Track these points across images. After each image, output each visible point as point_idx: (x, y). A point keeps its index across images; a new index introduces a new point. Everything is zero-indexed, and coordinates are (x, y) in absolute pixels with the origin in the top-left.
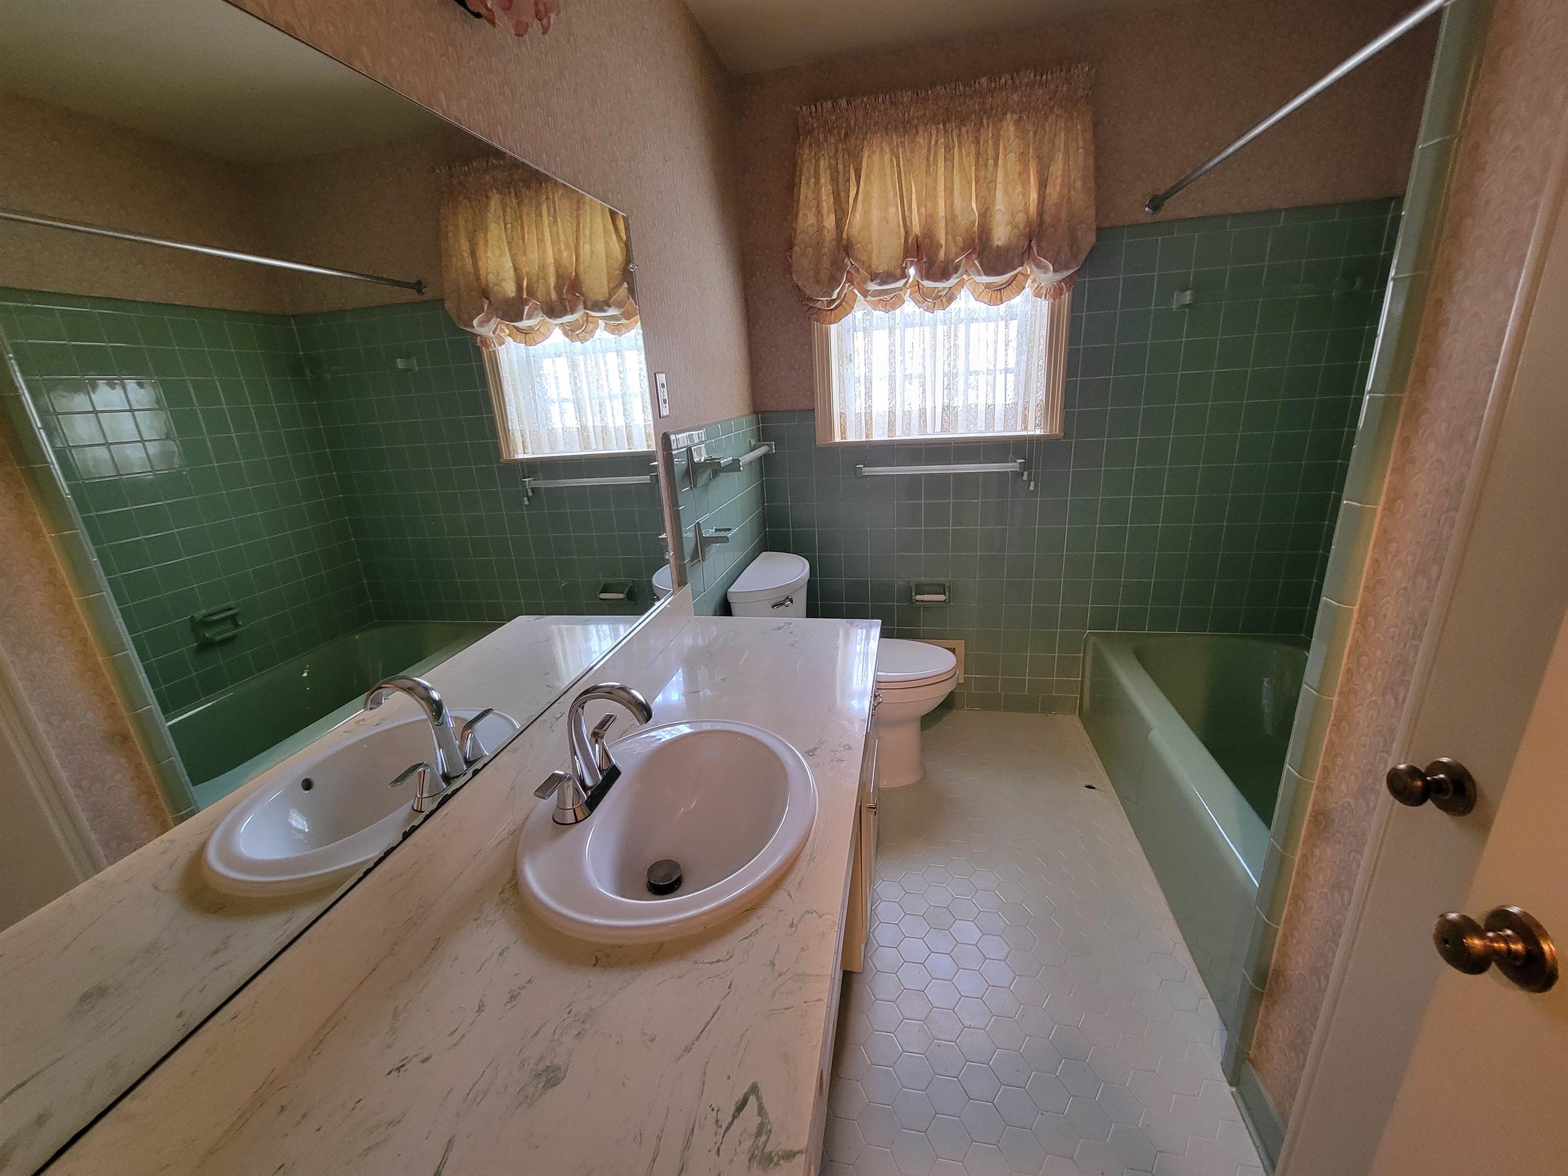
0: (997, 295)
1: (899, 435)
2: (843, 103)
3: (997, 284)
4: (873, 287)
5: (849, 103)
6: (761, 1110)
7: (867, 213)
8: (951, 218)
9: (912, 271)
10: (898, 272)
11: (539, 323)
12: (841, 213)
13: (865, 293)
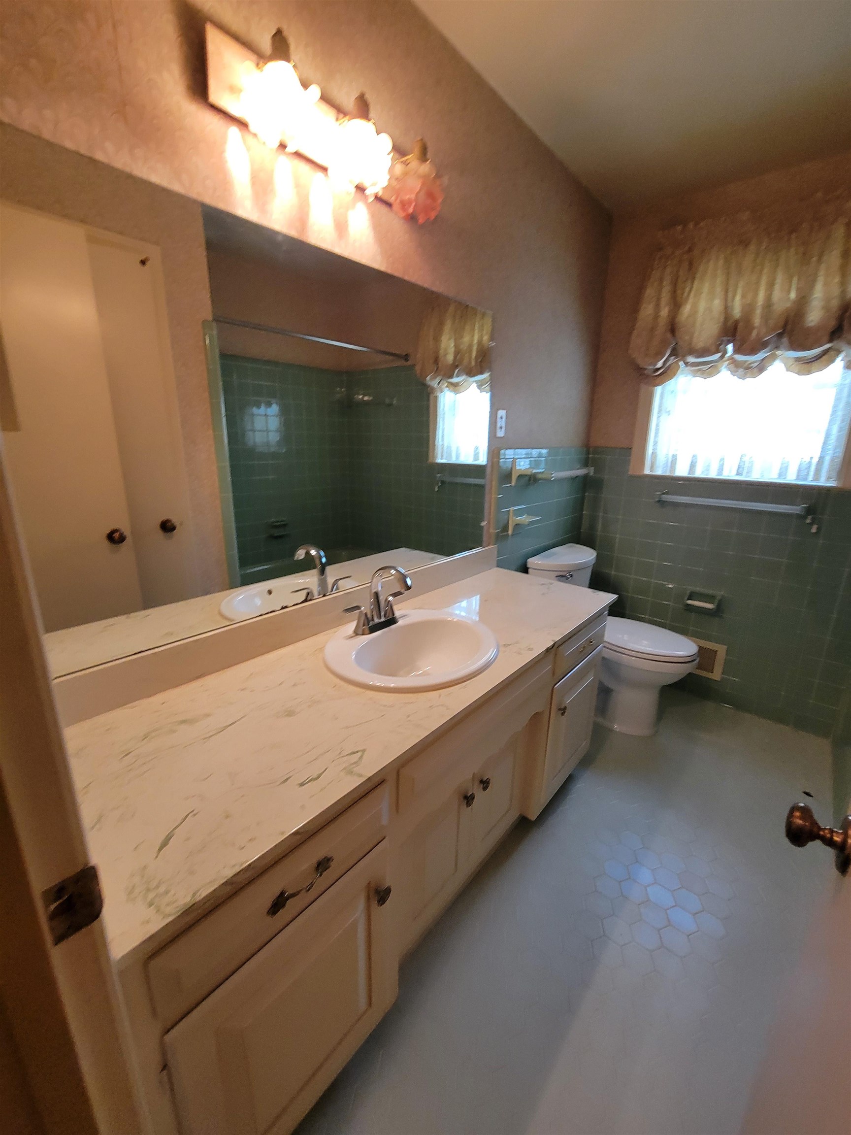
0: (807, 366)
1: (699, 473)
2: (691, 225)
3: (806, 358)
4: (691, 359)
5: (696, 225)
6: (361, 757)
7: (695, 306)
8: (768, 305)
9: (730, 348)
10: (713, 348)
11: (463, 380)
12: (676, 305)
13: (686, 364)
